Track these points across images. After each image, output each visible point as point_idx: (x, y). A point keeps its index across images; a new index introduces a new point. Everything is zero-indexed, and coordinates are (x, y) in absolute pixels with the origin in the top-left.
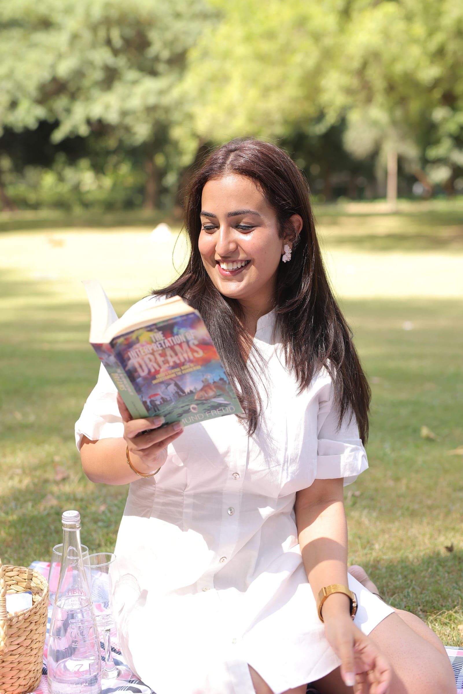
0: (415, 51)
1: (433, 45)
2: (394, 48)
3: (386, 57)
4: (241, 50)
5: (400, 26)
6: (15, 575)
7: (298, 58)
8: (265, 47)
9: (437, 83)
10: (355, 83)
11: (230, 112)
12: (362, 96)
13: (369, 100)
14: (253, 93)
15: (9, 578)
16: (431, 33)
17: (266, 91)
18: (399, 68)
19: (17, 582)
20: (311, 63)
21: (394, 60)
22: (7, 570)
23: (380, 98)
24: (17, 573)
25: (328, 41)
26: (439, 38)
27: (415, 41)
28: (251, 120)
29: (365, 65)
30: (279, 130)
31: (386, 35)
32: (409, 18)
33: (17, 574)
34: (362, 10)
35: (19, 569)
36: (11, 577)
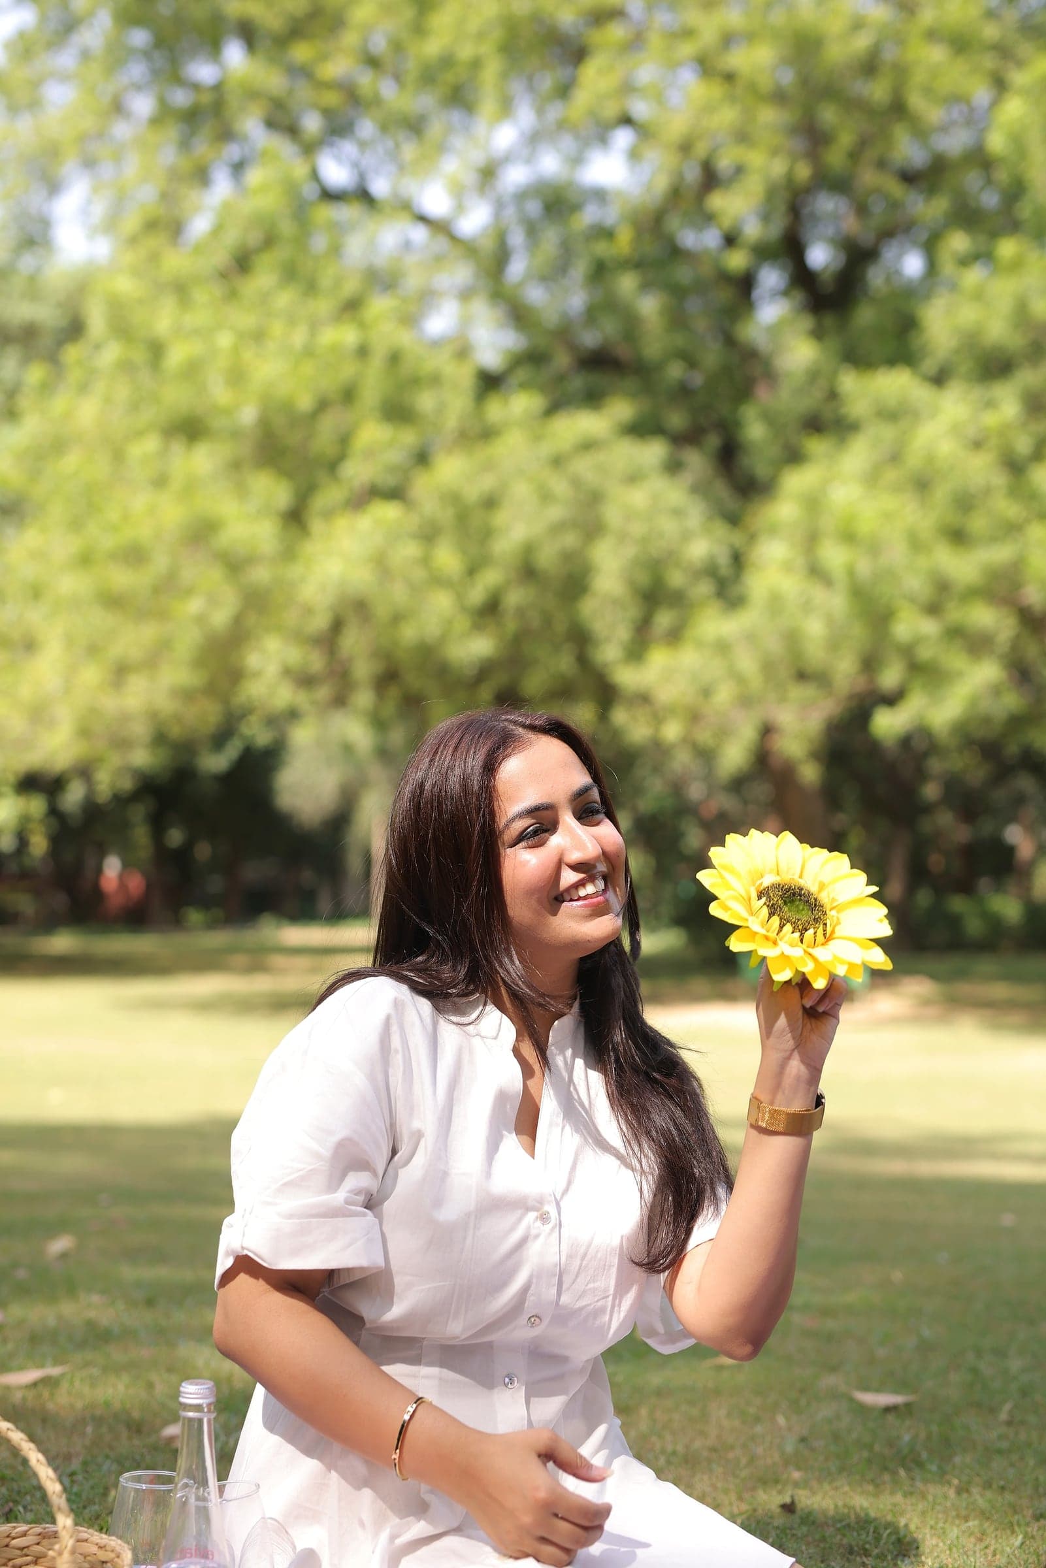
0: (442, 603)
1: (477, 594)
2: (399, 594)
3: (382, 611)
4: (69, 584)
5: (410, 550)
6: (31, 1543)
7: (194, 606)
8: (121, 578)
9: (485, 671)
10: (316, 662)
11: (39, 714)
12: (324, 692)
13: (340, 701)
14: (91, 675)
15: (18, 1552)
16: (472, 571)
17: (121, 672)
18: (409, 634)
19: (35, 1559)
20: (221, 618)
21: (397, 618)
22: (13, 1535)
23: (364, 698)
24: (34, 1539)
25: (261, 575)
26: (490, 578)
27: (438, 580)
28: (84, 732)
29: (337, 626)
30: (142, 758)
31: (380, 563)
32: (429, 535)
33: (38, 1541)
34: (328, 515)
35: (42, 1530)
36: (22, 1549)
